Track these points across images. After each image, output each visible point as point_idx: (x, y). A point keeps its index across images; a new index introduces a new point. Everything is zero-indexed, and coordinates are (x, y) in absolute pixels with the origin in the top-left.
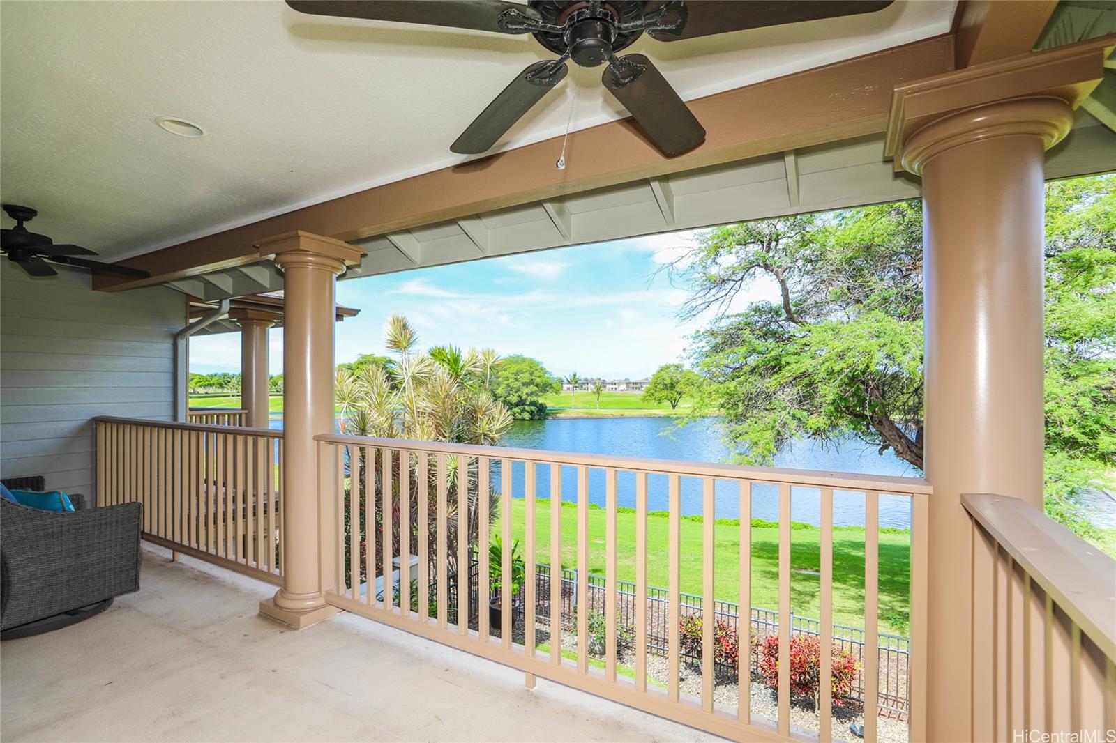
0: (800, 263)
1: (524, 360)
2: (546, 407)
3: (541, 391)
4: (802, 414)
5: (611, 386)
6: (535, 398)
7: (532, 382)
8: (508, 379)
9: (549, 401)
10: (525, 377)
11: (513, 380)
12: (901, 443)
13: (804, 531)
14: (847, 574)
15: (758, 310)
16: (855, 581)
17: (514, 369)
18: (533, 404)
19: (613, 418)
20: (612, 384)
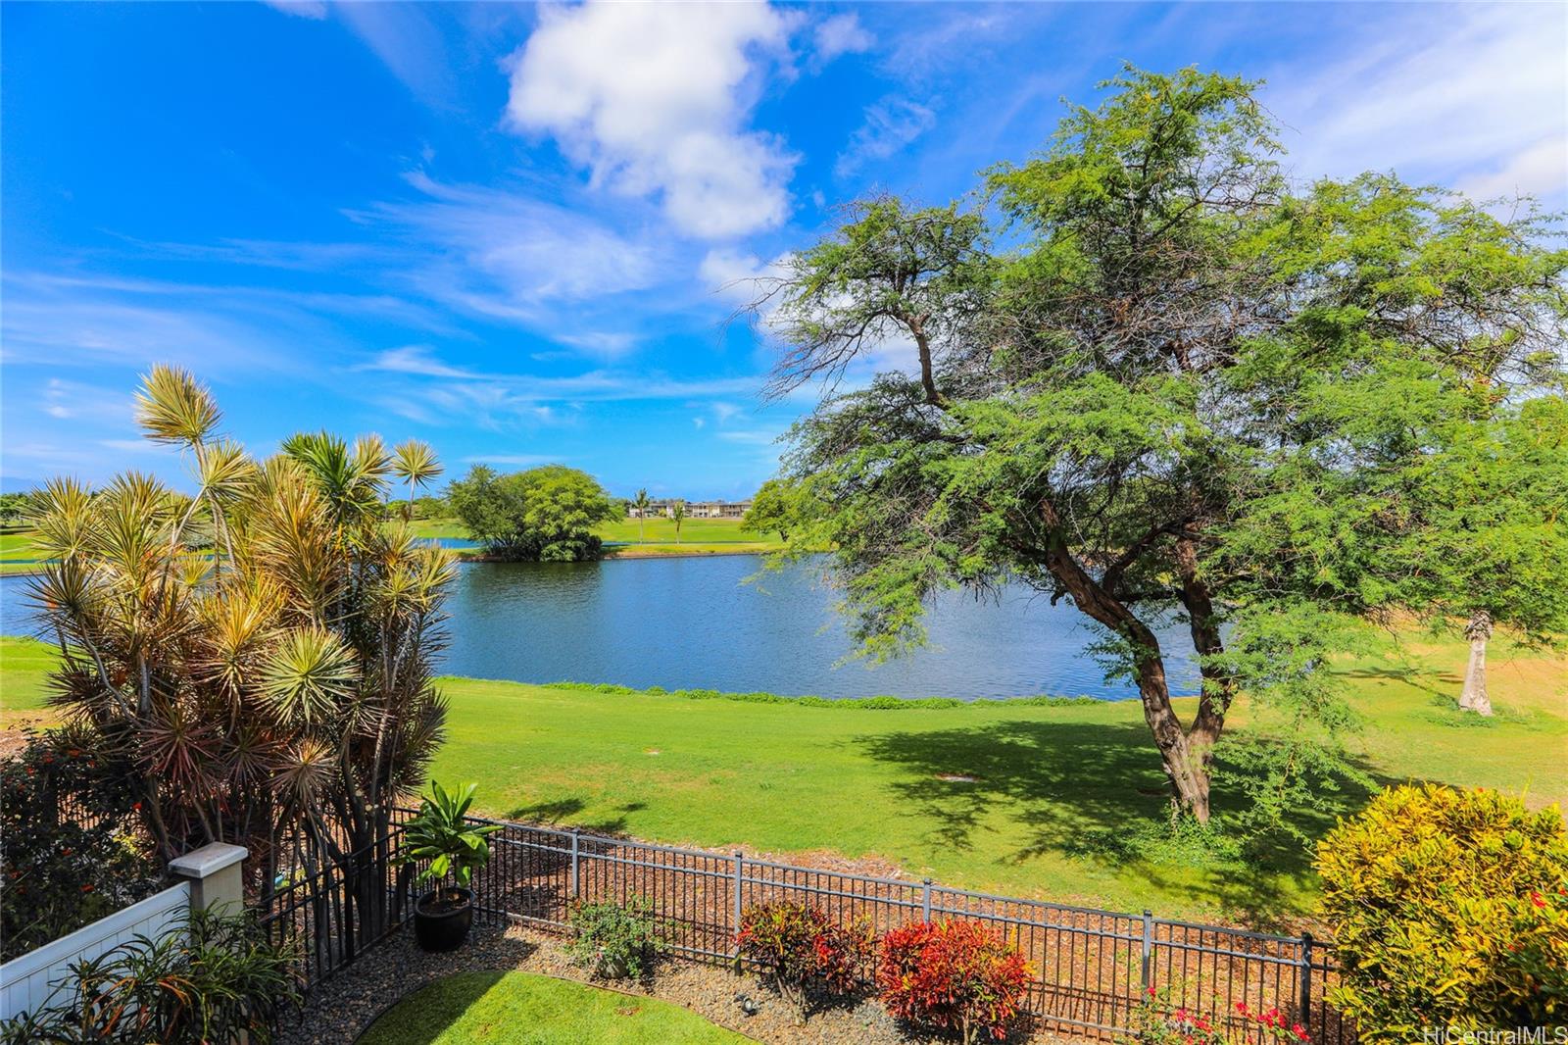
0: (950, 314)
1: (567, 473)
2: (600, 542)
3: (591, 518)
4: (951, 550)
5: (698, 511)
6: (584, 529)
7: (578, 505)
8: (541, 501)
9: (605, 532)
10: (568, 498)
11: (549, 502)
12: (1084, 589)
13: (952, 711)
14: (1008, 777)
15: (887, 388)
16: (1019, 787)
17: (551, 485)
18: (580, 537)
19: (699, 556)
20: (701, 507)
